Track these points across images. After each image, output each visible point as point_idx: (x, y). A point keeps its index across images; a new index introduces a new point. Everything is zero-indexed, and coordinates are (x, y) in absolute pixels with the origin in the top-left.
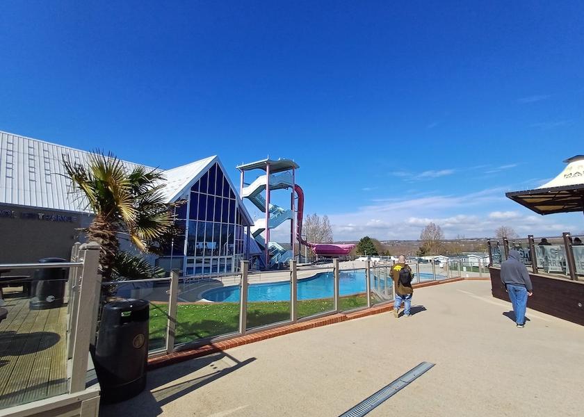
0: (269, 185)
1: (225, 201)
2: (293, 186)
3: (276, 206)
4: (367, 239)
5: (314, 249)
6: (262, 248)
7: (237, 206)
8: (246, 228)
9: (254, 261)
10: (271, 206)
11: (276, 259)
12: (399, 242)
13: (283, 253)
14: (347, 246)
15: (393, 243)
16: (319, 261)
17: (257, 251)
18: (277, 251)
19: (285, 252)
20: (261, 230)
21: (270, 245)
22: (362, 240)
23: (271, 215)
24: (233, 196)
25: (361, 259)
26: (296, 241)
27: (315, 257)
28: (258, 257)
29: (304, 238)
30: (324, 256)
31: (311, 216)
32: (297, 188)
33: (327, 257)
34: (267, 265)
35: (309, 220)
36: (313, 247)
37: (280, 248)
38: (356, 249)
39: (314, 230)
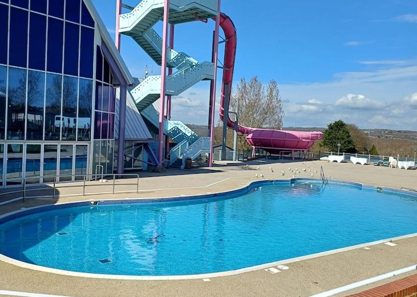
0: (170, 11)
1: (71, 29)
2: (218, 14)
3: (182, 55)
4: (339, 125)
5: (250, 136)
6: (154, 129)
7: (97, 42)
8: (118, 90)
9: (137, 153)
10: (173, 54)
11: (180, 152)
12: (391, 132)
13: (192, 140)
14: (309, 134)
15: (379, 133)
16: (258, 158)
17: (145, 134)
18: (183, 137)
19: (196, 139)
20: (153, 98)
21: (170, 125)
22: (331, 127)
23: (174, 70)
24: (88, 20)
25: (332, 158)
26: (218, 122)
27: (250, 151)
28: (146, 145)
29: (233, 118)
30: (267, 150)
31: (248, 82)
32: (225, 22)
33: (271, 151)
34: (161, 162)
35: (245, 87)
36: (248, 132)
37: (188, 132)
38: (321, 141)
39: (252, 106)
